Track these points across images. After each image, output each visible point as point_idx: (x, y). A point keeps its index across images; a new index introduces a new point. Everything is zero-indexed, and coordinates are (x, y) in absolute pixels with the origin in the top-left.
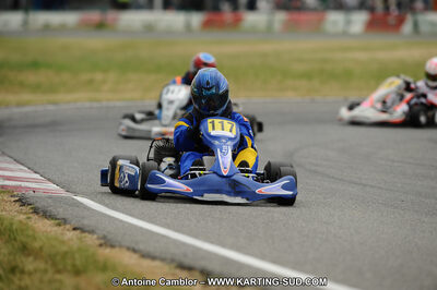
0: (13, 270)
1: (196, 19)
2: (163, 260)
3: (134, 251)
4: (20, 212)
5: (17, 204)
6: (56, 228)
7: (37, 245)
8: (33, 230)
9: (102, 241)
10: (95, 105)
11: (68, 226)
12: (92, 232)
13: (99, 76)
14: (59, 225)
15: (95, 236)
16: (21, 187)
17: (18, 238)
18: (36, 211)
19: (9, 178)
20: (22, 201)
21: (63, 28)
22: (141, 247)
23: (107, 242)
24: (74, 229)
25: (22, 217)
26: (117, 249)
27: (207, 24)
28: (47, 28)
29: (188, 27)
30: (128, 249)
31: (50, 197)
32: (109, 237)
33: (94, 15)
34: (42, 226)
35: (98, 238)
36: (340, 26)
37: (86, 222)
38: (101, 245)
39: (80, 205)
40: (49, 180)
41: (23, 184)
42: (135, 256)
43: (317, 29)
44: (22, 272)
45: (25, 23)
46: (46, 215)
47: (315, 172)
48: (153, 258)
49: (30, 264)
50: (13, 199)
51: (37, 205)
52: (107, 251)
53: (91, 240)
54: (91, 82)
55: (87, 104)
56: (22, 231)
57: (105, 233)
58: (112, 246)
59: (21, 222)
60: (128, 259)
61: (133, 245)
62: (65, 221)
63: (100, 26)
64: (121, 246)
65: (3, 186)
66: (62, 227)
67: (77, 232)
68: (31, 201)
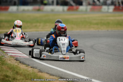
0: (14, 79)
2: (56, 76)
3: (48, 73)
4: (16, 63)
6: (26, 67)
7: (21, 72)
8: (20, 68)
9: (39, 71)
10: (37, 32)
11: (29, 67)
12: (36, 68)
13: (38, 24)
14: (27, 66)
15: (37, 69)
17: (15, 70)
18: (20, 62)
19: (13, 53)
20: (17, 60)
21: (28, 11)
22: (50, 72)
23: (40, 71)
24: (31, 67)
25: (17, 64)
26: (43, 73)
28: (24, 11)
30: (46, 73)
31: (25, 59)
32: (41, 69)
33: (37, 7)
34: (22, 67)
35: (38, 70)
37: (34, 65)
38: (38, 72)
40: (24, 54)
41: (17, 55)
42: (48, 75)
44: (17, 80)
45: (18, 9)
46: (23, 63)
47: (99, 51)
48: (53, 75)
49: (19, 77)
50: (14, 59)
51: (21, 61)
52: (40, 74)
53: (36, 70)
54: (36, 26)
55: (35, 32)
56: (16, 68)
57: (40, 68)
58: (42, 72)
59: (16, 65)
60: (46, 76)
61: (47, 72)
62: (28, 65)
63: (39, 10)
64: (44, 72)
65: (11, 55)
66: (28, 67)
67: (32, 68)
68: (19, 59)
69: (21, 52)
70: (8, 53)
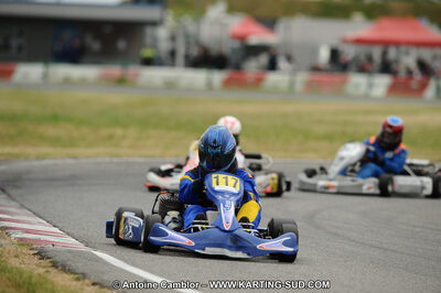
1: (218, 77)
4: (38, 266)
5: (37, 257)
6: (74, 283)
8: (52, 283)
11: (87, 281)
14: (78, 279)
15: (114, 292)
16: (40, 240)
18: (55, 265)
19: (28, 231)
20: (41, 255)
21: (83, 83)
24: (94, 284)
25: (41, 270)
27: (227, 83)
28: (67, 81)
29: (209, 86)
31: (69, 252)
32: (128, 292)
34: (62, 280)
36: (363, 89)
37: (105, 277)
39: (99, 260)
40: (68, 234)
41: (42, 237)
43: (339, 91)
45: (45, 76)
46: (65, 269)
50: (32, 252)
51: (57, 259)
56: (41, 285)
59: (40, 275)
62: (84, 276)
65: (22, 239)
66: (81, 282)
67: (97, 287)
68: (50, 255)
69: (56, 230)
70: (11, 232)
